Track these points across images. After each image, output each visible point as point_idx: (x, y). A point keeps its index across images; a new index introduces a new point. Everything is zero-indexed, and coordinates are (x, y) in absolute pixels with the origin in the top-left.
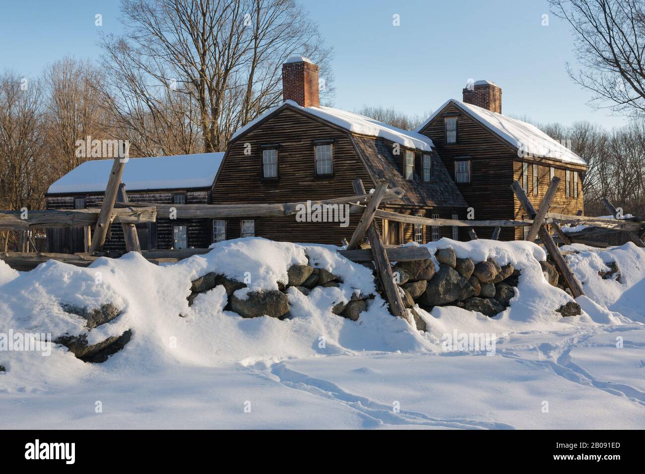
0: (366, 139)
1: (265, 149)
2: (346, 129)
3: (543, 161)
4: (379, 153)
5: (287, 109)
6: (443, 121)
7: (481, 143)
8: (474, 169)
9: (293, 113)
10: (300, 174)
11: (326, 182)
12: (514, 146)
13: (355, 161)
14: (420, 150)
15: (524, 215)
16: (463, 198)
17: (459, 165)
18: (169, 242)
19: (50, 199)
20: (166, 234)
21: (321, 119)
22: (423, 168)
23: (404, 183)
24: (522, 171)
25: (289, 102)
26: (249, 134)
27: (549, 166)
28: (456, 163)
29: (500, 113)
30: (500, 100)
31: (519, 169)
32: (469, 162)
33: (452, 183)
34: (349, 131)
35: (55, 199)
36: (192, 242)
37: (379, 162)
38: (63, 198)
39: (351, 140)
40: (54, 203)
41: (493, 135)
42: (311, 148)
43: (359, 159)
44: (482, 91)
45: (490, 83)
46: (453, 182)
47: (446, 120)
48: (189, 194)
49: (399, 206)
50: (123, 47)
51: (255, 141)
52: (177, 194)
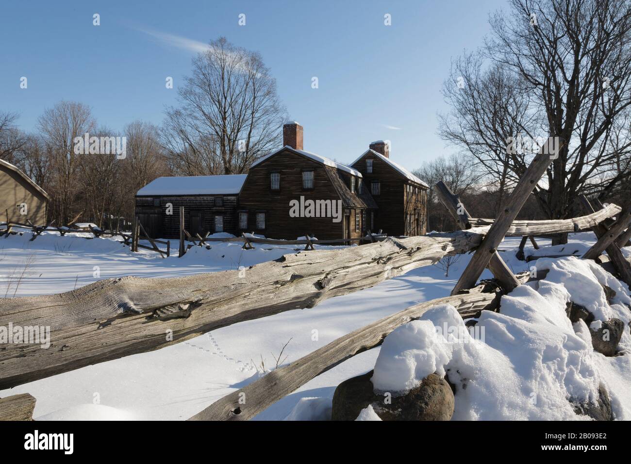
0: (331, 169)
1: (272, 173)
2: (321, 163)
4: (338, 176)
5: (286, 150)
6: (365, 161)
7: (386, 174)
8: (382, 188)
9: (290, 153)
10: (293, 188)
11: (309, 193)
12: (404, 176)
13: (327, 181)
14: (357, 176)
16: (376, 203)
17: (374, 185)
18: (212, 225)
19: (138, 198)
20: (210, 220)
21: (307, 157)
22: (358, 186)
23: (351, 194)
24: (407, 189)
25: (287, 146)
26: (263, 164)
27: (416, 187)
28: (372, 185)
32: (380, 184)
33: (370, 195)
34: (323, 164)
35: (141, 198)
36: (227, 225)
38: (147, 198)
39: (324, 169)
40: (140, 201)
42: (300, 173)
43: (329, 180)
44: (379, 145)
47: (367, 160)
48: (225, 197)
50: (178, 113)
51: (266, 168)
52: (217, 198)
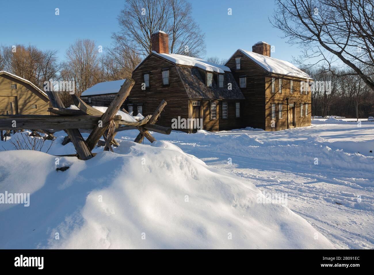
0: (185, 67)
1: (145, 74)
2: (174, 63)
3: (285, 77)
4: (192, 74)
5: (152, 55)
6: (234, 59)
7: (251, 69)
8: (248, 81)
9: (154, 57)
10: (157, 85)
11: (167, 88)
12: (266, 70)
13: (177, 78)
14: (217, 72)
15: (272, 102)
16: (243, 95)
21: (165, 59)
22: (218, 81)
23: (206, 88)
24: (271, 82)
25: (153, 51)
26: (140, 68)
27: (290, 80)
28: (240, 79)
29: (270, 56)
30: (270, 50)
31: (270, 81)
32: (246, 78)
34: (175, 63)
37: (192, 78)
38: (85, 98)
39: (176, 68)
41: (256, 65)
42: (161, 72)
43: (179, 77)
44: (260, 46)
45: (263, 42)
46: (239, 88)
47: (236, 59)
49: (200, 99)
51: (141, 70)
